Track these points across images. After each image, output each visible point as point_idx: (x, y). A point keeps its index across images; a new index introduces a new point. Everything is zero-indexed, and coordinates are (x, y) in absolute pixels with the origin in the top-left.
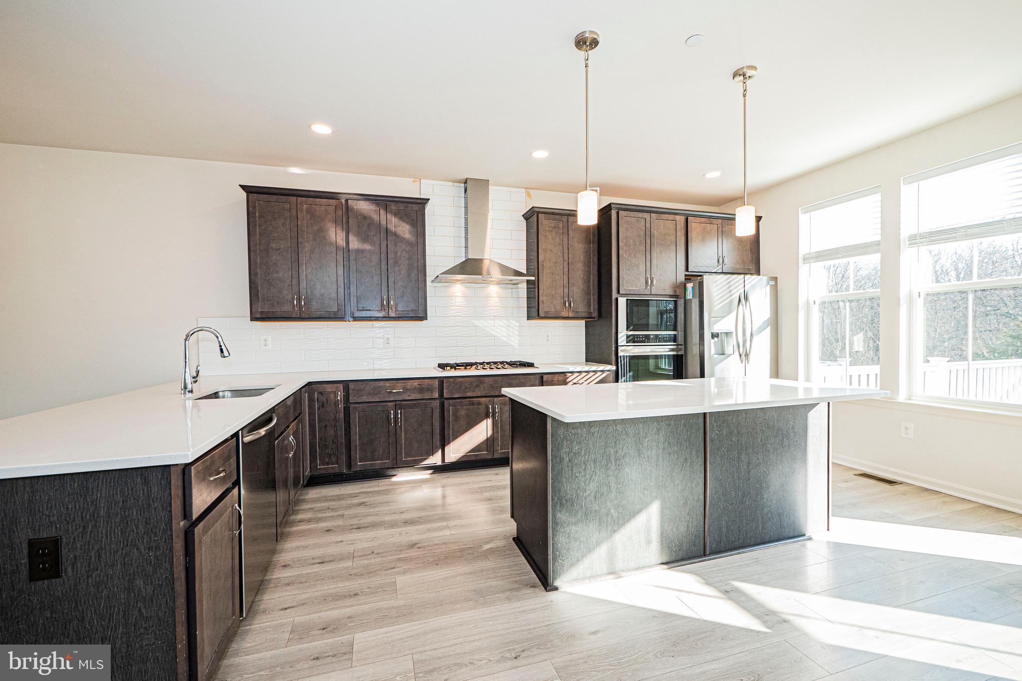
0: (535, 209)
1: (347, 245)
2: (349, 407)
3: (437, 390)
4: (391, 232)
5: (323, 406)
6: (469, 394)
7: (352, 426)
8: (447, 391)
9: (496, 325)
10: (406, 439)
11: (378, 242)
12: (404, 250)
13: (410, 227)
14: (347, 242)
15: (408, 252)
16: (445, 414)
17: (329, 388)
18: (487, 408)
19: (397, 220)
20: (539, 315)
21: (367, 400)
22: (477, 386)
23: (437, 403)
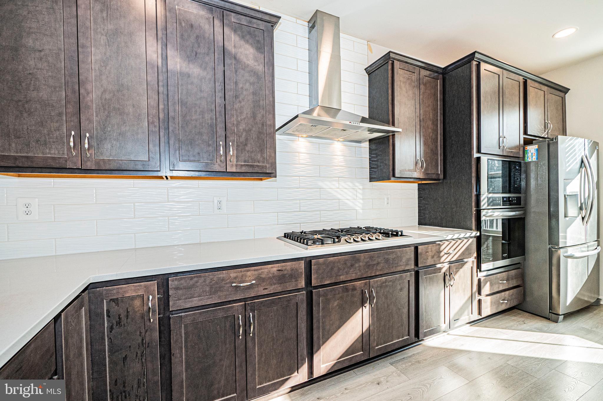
0: (392, 55)
1: (164, 62)
2: (169, 318)
3: (304, 276)
4: (230, 53)
5: (119, 323)
6: (342, 278)
7: (175, 351)
8: (316, 276)
9: (340, 187)
10: (260, 355)
11: (212, 64)
12: (247, 81)
13: (255, 51)
14: (165, 58)
15: (252, 84)
16: (314, 308)
17: (130, 291)
18: (363, 293)
19: (237, 39)
20: (394, 175)
21: (200, 304)
22: (352, 265)
23: (304, 296)
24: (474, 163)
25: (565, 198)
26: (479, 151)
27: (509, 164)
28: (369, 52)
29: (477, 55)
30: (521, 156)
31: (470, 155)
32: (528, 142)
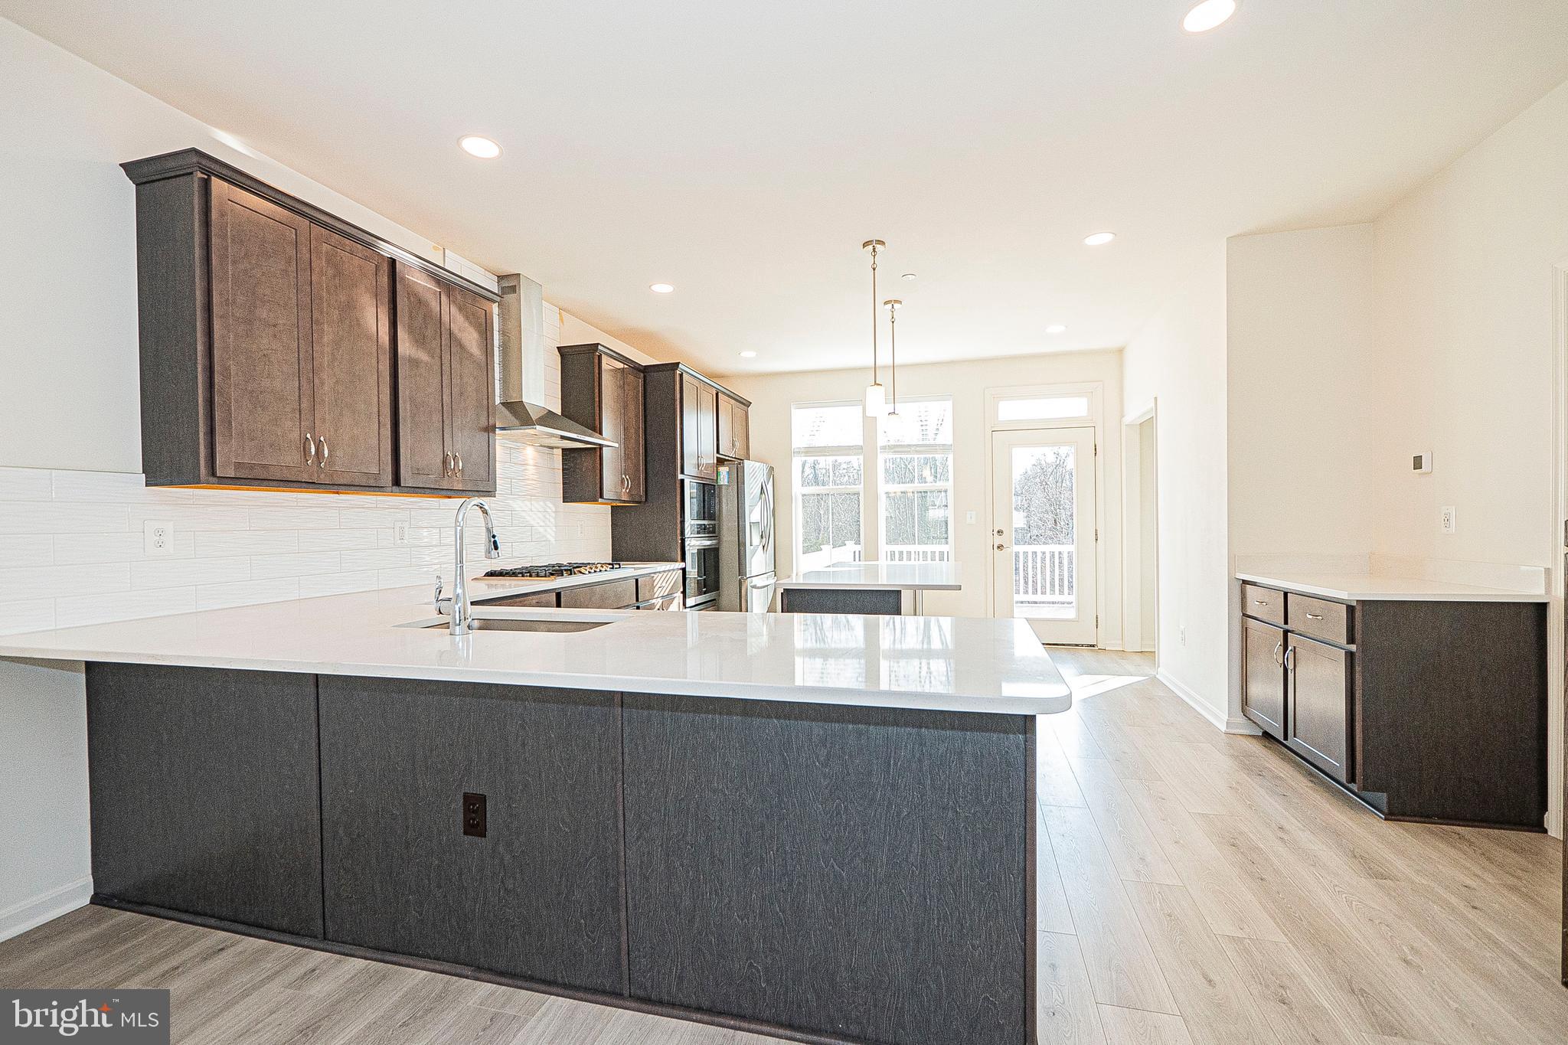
0: (599, 347)
4: (456, 338)
9: (533, 508)
11: (439, 351)
12: (471, 374)
13: (478, 336)
15: (475, 378)
19: (462, 319)
20: (601, 496)
24: (678, 485)
25: (751, 526)
26: (682, 472)
27: (704, 487)
28: (561, 324)
29: (680, 366)
30: (715, 478)
31: (675, 476)
32: (721, 462)
